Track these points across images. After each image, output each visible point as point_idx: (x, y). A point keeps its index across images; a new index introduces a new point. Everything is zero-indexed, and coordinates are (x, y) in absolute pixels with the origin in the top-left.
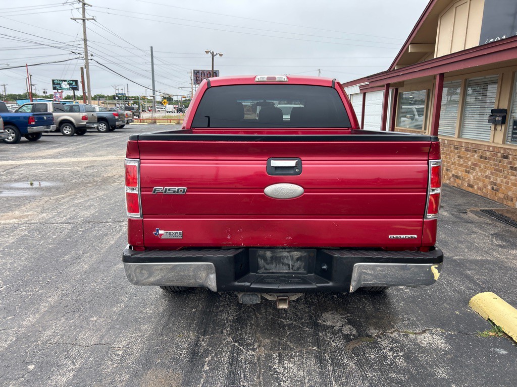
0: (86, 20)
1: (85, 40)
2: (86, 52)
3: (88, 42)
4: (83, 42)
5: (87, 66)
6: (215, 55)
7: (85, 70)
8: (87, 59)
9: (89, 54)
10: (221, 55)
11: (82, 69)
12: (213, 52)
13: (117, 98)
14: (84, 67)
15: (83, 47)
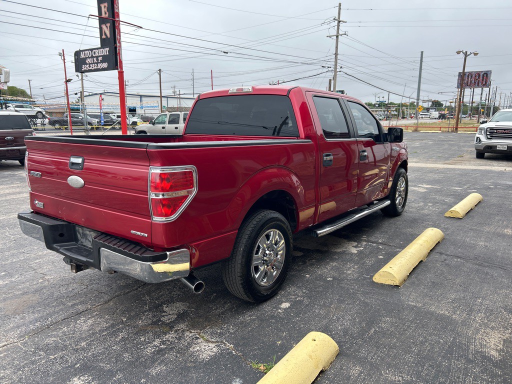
0: (340, 36)
1: (336, 54)
2: (336, 65)
3: (338, 56)
4: (334, 56)
5: (335, 78)
6: (469, 55)
7: (332, 82)
8: (336, 72)
9: (338, 67)
10: (476, 54)
11: (330, 80)
12: (466, 52)
13: (377, 106)
14: (332, 79)
15: (334, 60)
